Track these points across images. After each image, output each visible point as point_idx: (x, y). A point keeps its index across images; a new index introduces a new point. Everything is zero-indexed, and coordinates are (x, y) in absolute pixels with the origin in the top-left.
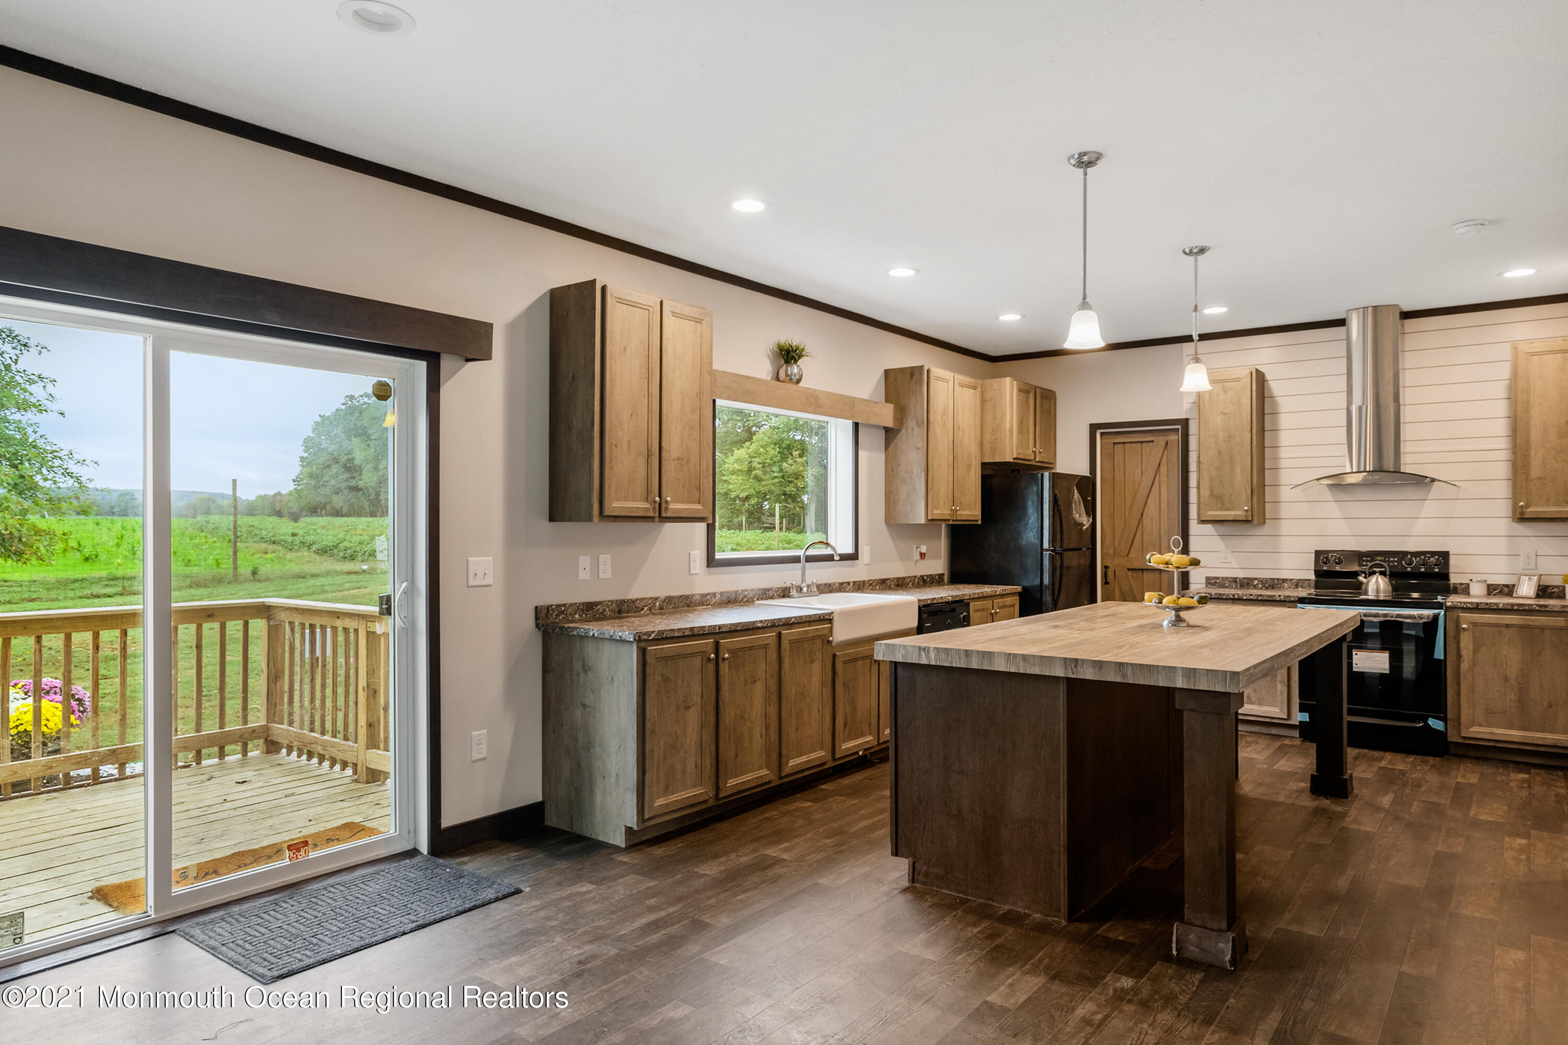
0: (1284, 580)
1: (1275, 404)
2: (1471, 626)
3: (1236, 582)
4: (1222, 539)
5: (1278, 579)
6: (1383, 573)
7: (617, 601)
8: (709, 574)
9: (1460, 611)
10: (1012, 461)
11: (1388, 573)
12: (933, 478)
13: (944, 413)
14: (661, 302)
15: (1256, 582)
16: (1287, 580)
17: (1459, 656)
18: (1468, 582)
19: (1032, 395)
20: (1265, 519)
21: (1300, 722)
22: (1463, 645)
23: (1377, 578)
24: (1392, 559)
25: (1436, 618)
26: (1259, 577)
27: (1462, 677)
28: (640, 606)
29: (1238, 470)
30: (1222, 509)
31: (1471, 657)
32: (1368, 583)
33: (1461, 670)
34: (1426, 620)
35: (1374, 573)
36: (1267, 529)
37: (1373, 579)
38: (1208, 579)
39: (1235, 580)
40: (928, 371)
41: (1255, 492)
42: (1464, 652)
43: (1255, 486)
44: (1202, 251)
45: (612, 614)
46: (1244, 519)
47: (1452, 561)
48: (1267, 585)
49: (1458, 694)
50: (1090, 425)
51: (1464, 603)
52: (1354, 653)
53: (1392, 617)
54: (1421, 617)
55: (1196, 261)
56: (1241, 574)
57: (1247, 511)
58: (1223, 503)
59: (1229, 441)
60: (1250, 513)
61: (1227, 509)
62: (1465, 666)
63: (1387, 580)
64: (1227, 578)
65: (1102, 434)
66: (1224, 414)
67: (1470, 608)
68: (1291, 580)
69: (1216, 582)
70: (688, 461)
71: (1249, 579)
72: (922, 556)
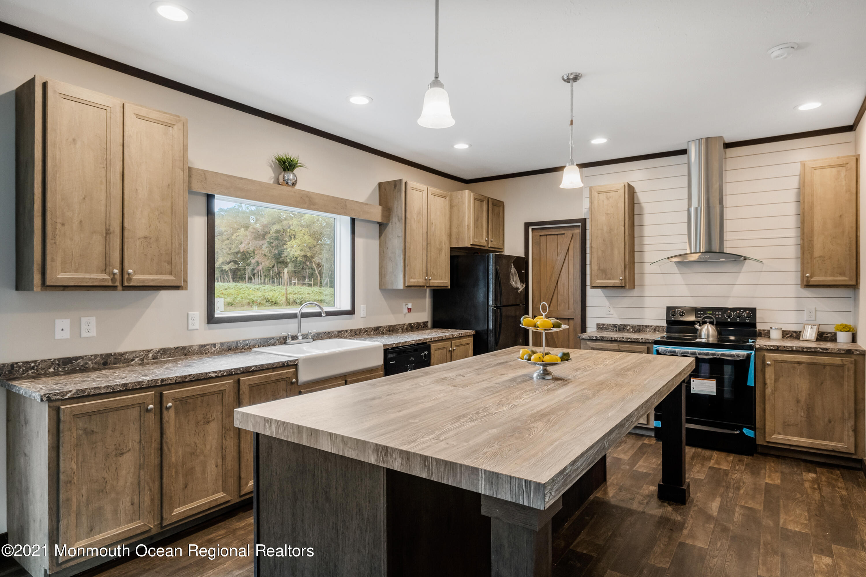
0: (647, 327)
1: (641, 208)
2: (773, 362)
3: (616, 327)
4: (607, 299)
5: (643, 326)
6: (711, 323)
7: (101, 355)
8: (210, 329)
9: (766, 351)
10: (470, 246)
11: (715, 323)
12: (409, 257)
13: (419, 213)
14: (123, 105)
15: (629, 327)
16: (648, 326)
17: (765, 384)
18: (769, 329)
19: (485, 203)
20: (634, 285)
21: (655, 427)
22: (767, 376)
23: (708, 327)
24: (717, 313)
25: (749, 356)
26: (630, 324)
27: (767, 398)
28: (131, 357)
29: (616, 252)
30: (605, 279)
31: (773, 385)
32: (701, 330)
33: (766, 394)
34: (742, 358)
35: (705, 323)
36: (636, 292)
37: (705, 327)
38: (598, 325)
39: (615, 326)
40: (406, 183)
41: (627, 267)
42: (768, 381)
43: (627, 263)
44: (576, 78)
45: (96, 366)
46: (620, 285)
47: (758, 315)
48: (636, 330)
49: (764, 410)
50: (525, 223)
51: (769, 346)
52: (692, 380)
53: (718, 356)
54: (738, 356)
55: (572, 86)
56: (619, 322)
57: (622, 280)
58: (606, 275)
59: (610, 232)
60: (623, 281)
61: (609, 279)
62: (769, 391)
63: (714, 328)
64: (610, 324)
65: (533, 229)
66: (607, 214)
67: (772, 350)
68: (651, 326)
69: (603, 327)
70: (157, 240)
71: (624, 325)
72: (409, 310)
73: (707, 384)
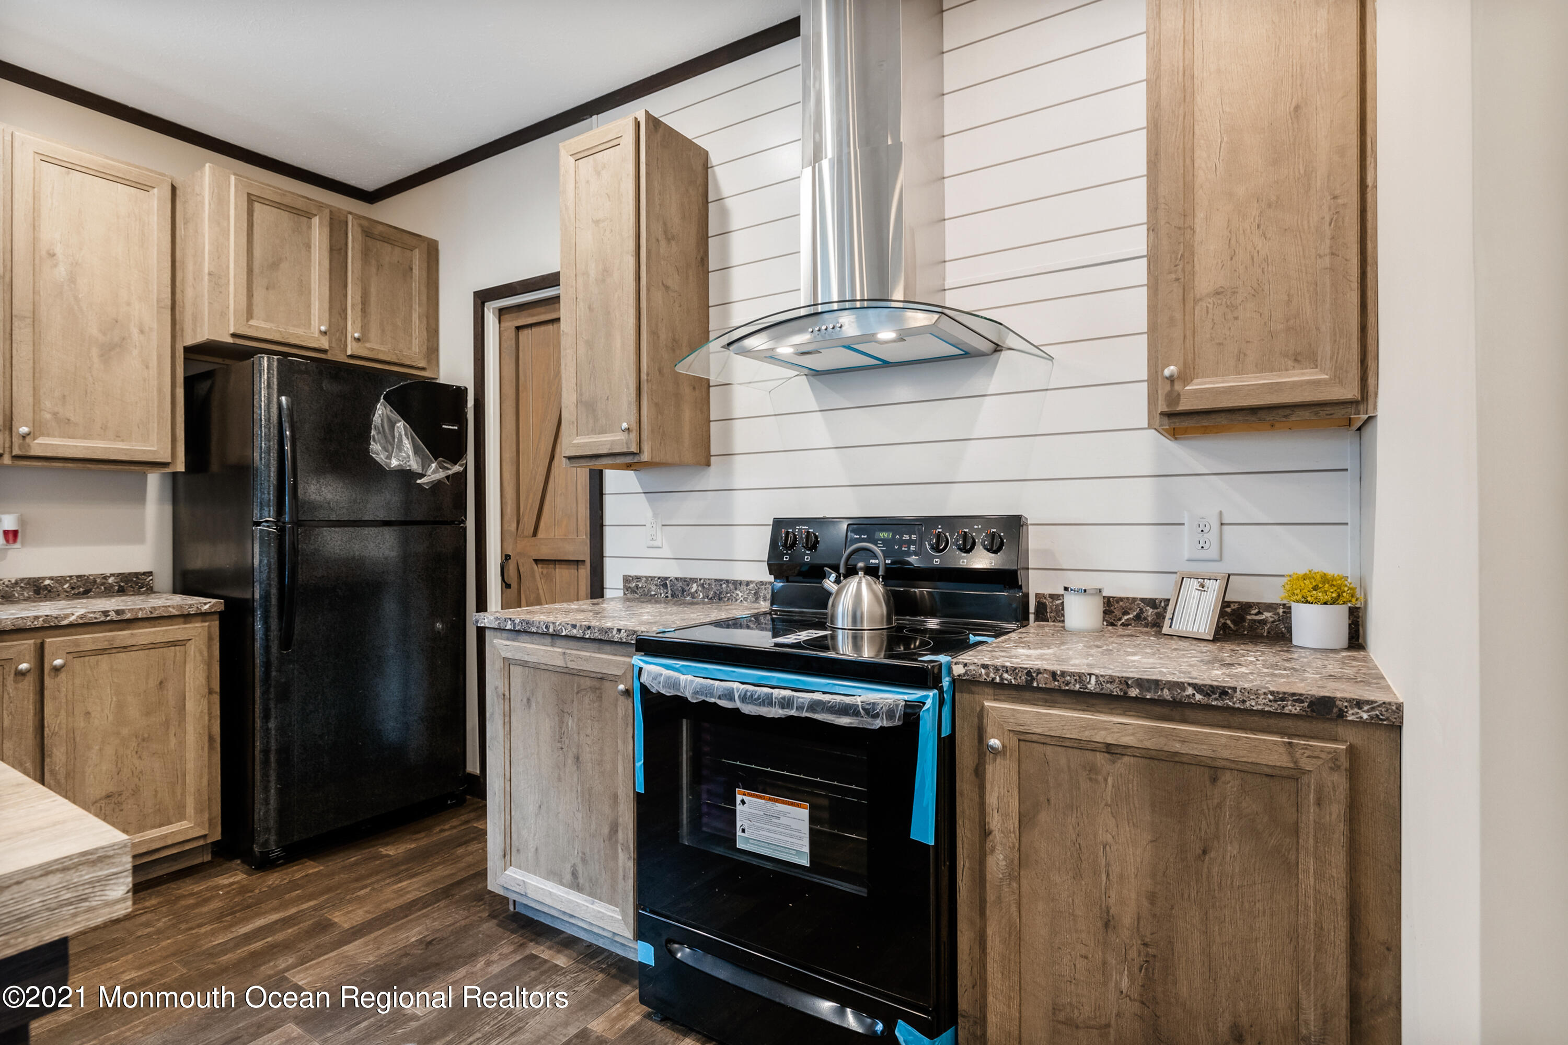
0: (737, 584)
1: (724, 214)
2: (1014, 739)
3: (665, 586)
5: (727, 581)
6: (871, 571)
11: (881, 573)
15: (694, 587)
16: (741, 583)
17: (985, 833)
18: (1062, 592)
19: (318, 223)
20: (708, 456)
22: (992, 799)
23: (859, 583)
24: (906, 537)
25: (912, 713)
26: (699, 576)
27: (991, 896)
30: (594, 432)
31: (1013, 838)
33: (989, 877)
34: (886, 723)
36: (711, 478)
37: (852, 584)
38: (627, 579)
39: (664, 582)
41: (645, 387)
42: (995, 822)
43: (644, 377)
47: (1034, 540)
48: (711, 594)
49: (981, 940)
50: (474, 292)
51: (996, 669)
52: (739, 798)
54: (871, 711)
56: (673, 571)
57: (627, 430)
58: (596, 419)
59: (604, 281)
60: (634, 436)
61: (602, 431)
62: (997, 863)
64: (653, 578)
65: (502, 312)
66: (596, 222)
67: (1010, 686)
68: (748, 584)
69: (637, 586)
71: (684, 580)
72: (10, 536)
73: (783, 820)
